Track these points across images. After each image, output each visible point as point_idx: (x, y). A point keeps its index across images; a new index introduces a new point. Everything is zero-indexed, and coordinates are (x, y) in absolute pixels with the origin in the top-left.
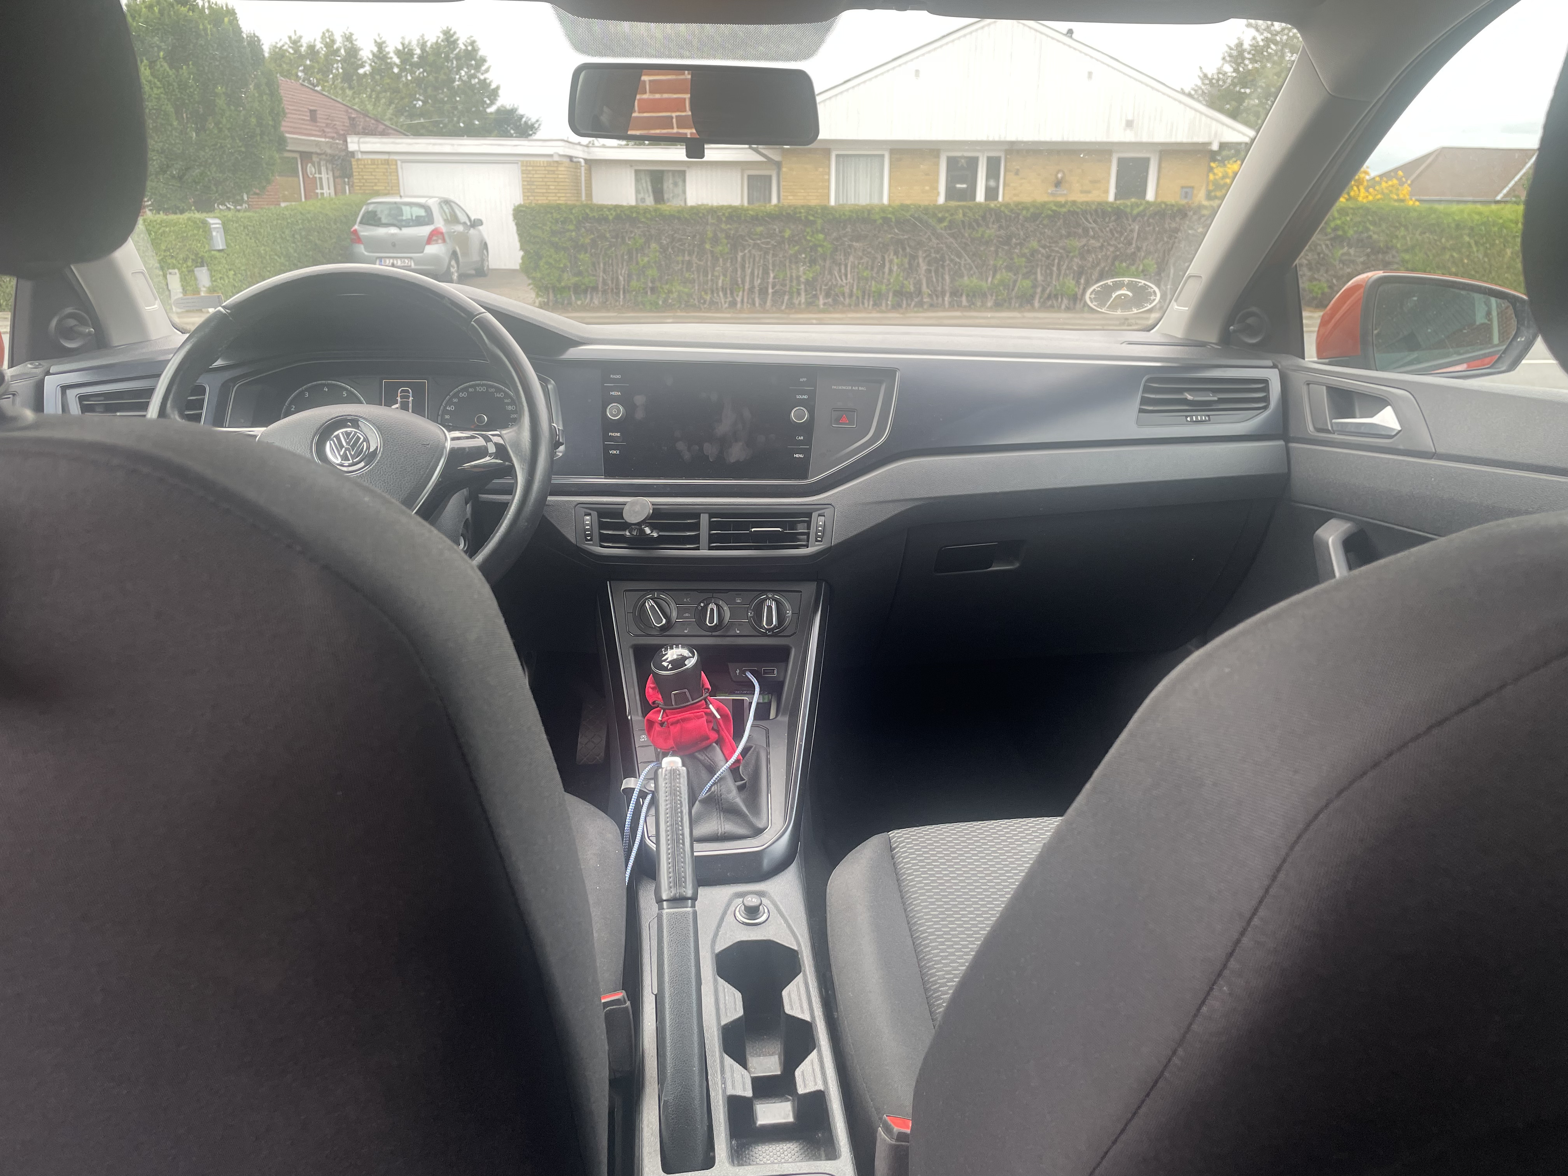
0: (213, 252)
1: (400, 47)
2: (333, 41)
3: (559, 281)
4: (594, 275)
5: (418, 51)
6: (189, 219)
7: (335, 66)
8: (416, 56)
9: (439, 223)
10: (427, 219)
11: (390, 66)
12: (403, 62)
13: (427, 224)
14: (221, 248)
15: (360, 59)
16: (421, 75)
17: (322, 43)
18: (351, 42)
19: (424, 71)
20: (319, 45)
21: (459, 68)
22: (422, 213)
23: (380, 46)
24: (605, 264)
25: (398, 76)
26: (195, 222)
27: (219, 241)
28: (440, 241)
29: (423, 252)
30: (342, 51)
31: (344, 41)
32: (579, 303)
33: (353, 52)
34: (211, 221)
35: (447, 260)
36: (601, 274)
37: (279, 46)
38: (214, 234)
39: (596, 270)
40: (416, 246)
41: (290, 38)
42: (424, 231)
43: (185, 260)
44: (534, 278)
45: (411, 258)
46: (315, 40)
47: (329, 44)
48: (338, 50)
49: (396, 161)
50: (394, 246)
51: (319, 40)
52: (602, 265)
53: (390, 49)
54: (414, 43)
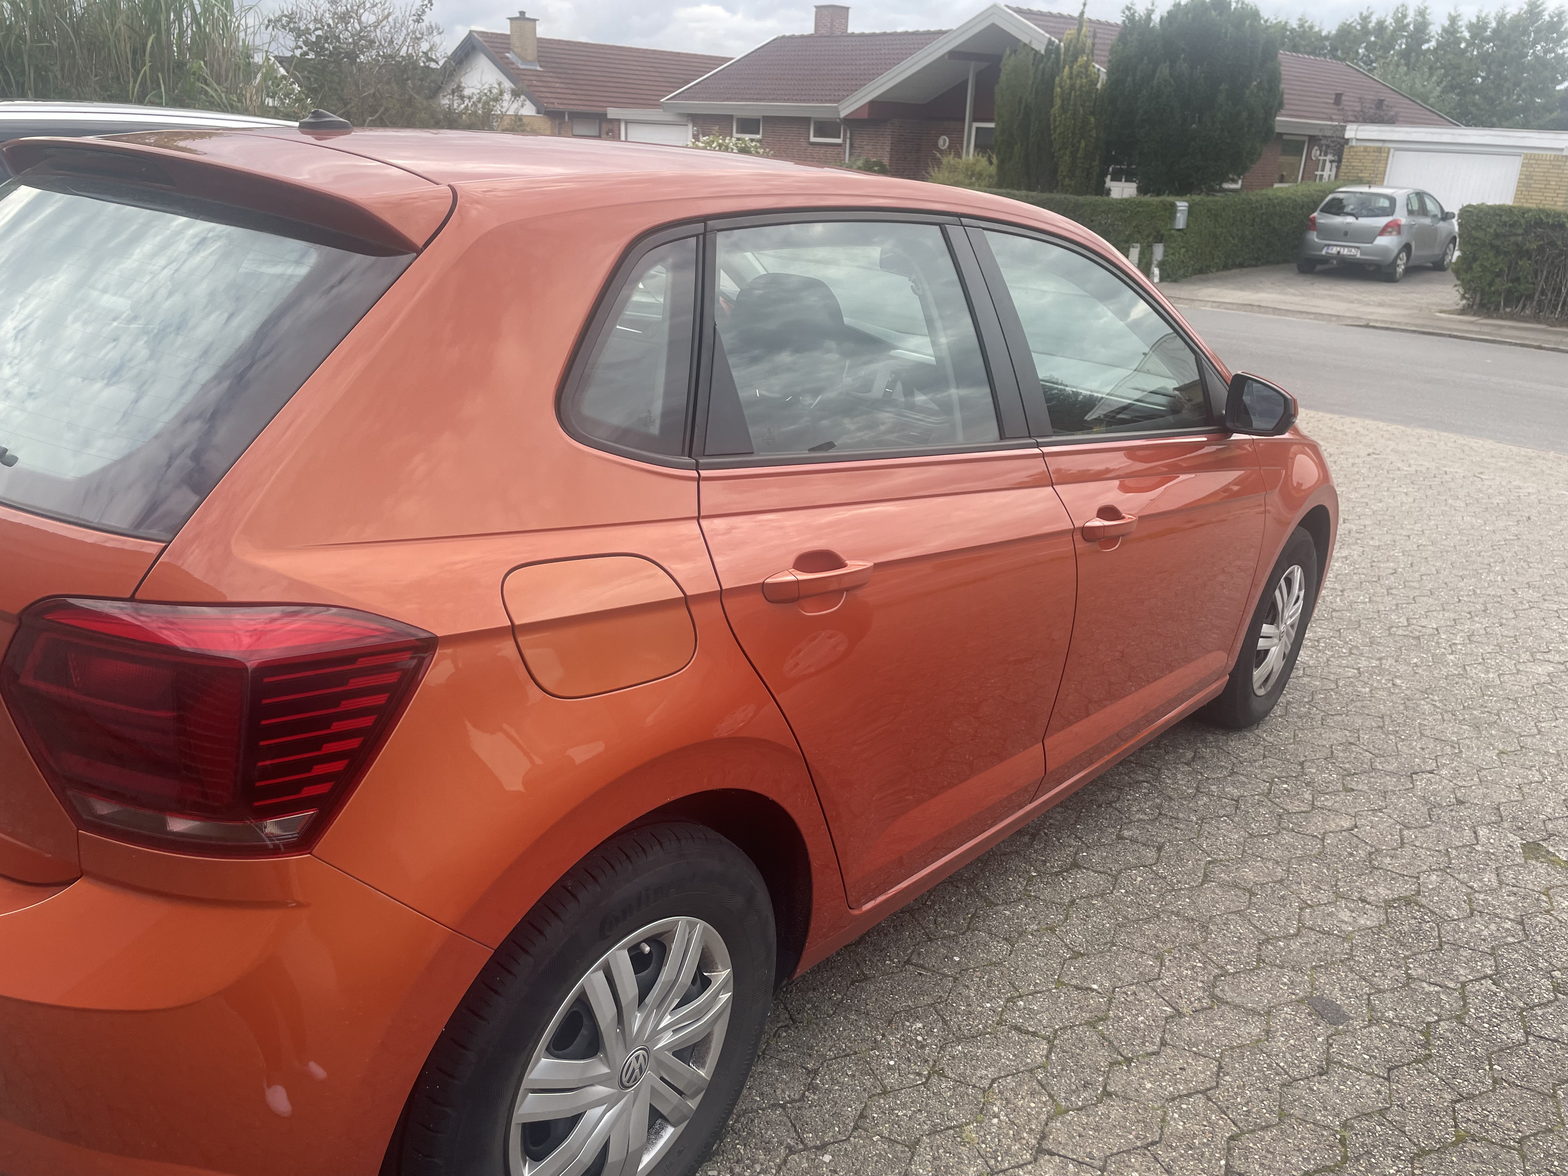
0: (1173, 232)
1: (1474, 20)
2: (1405, 16)
3: (1490, 284)
4: (1533, 284)
5: (1494, 24)
6: (1161, 202)
7: (1399, 42)
8: (1489, 30)
9: (1401, 216)
10: (1389, 211)
11: (1458, 41)
12: (1474, 37)
13: (1388, 215)
14: (1181, 227)
15: (1428, 34)
16: (1490, 51)
17: (1393, 18)
18: (1424, 17)
19: (1494, 45)
20: (1389, 21)
21: (1534, 44)
22: (1386, 203)
23: (1453, 20)
24: (1549, 273)
25: (1464, 51)
26: (1165, 205)
27: (1181, 221)
28: (1394, 233)
29: (1372, 243)
30: (1411, 27)
31: (1416, 16)
32: (1508, 310)
33: (1422, 27)
34: (1178, 204)
35: (1396, 251)
36: (1542, 282)
37: (1348, 22)
38: (1178, 215)
39: (1536, 278)
40: (1369, 235)
41: (1361, 14)
42: (1382, 221)
43: (1148, 236)
44: (1463, 280)
45: (1358, 248)
46: (1387, 15)
47: (1400, 21)
48: (1408, 25)
49: (1389, 149)
50: (1345, 234)
51: (1391, 14)
52: (1545, 273)
53: (1462, 23)
54: (1493, 15)
